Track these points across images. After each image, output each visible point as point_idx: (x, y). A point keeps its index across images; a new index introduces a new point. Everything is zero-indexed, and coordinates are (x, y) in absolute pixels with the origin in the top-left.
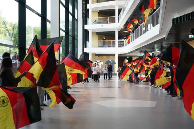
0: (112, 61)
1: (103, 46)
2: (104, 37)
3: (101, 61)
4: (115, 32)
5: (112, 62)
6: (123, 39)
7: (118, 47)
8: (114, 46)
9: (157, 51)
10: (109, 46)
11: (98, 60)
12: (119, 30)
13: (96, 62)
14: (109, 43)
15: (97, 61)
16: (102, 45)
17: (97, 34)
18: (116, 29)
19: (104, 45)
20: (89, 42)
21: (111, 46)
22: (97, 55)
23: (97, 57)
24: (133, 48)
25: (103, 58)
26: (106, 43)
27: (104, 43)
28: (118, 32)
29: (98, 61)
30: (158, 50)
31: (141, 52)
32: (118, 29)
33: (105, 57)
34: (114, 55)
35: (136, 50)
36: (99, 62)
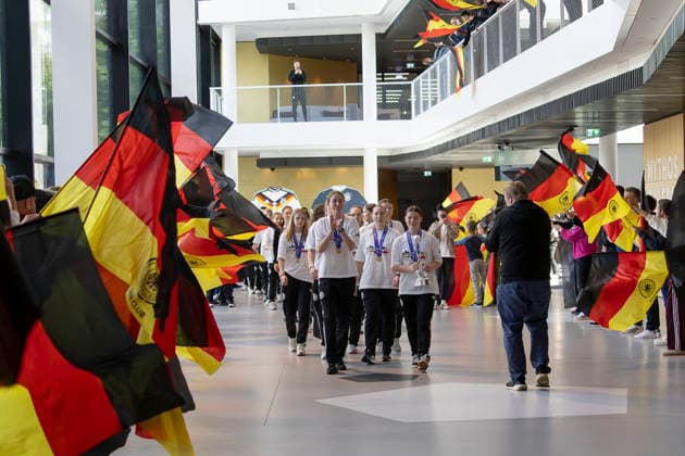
0: (347, 190)
1: (293, 116)
2: (297, 65)
3: (288, 196)
4: (359, 37)
5: (348, 197)
6: (399, 76)
7: (380, 117)
8: (356, 114)
9: (594, 136)
10: (327, 115)
11: (273, 188)
12: (383, 30)
13: (264, 198)
14: (330, 97)
15: (267, 194)
16: (289, 109)
17: (262, 51)
18: (364, 25)
19: (297, 109)
20: (219, 92)
21: (339, 115)
22: (264, 163)
23: (268, 170)
24: (462, 125)
25: (299, 176)
26: (308, 100)
27: (300, 98)
28: (379, 37)
29: (274, 196)
30: (597, 132)
31: (507, 143)
32: (377, 24)
33: (305, 172)
34: (357, 161)
35: (482, 133)
36: (278, 202)
